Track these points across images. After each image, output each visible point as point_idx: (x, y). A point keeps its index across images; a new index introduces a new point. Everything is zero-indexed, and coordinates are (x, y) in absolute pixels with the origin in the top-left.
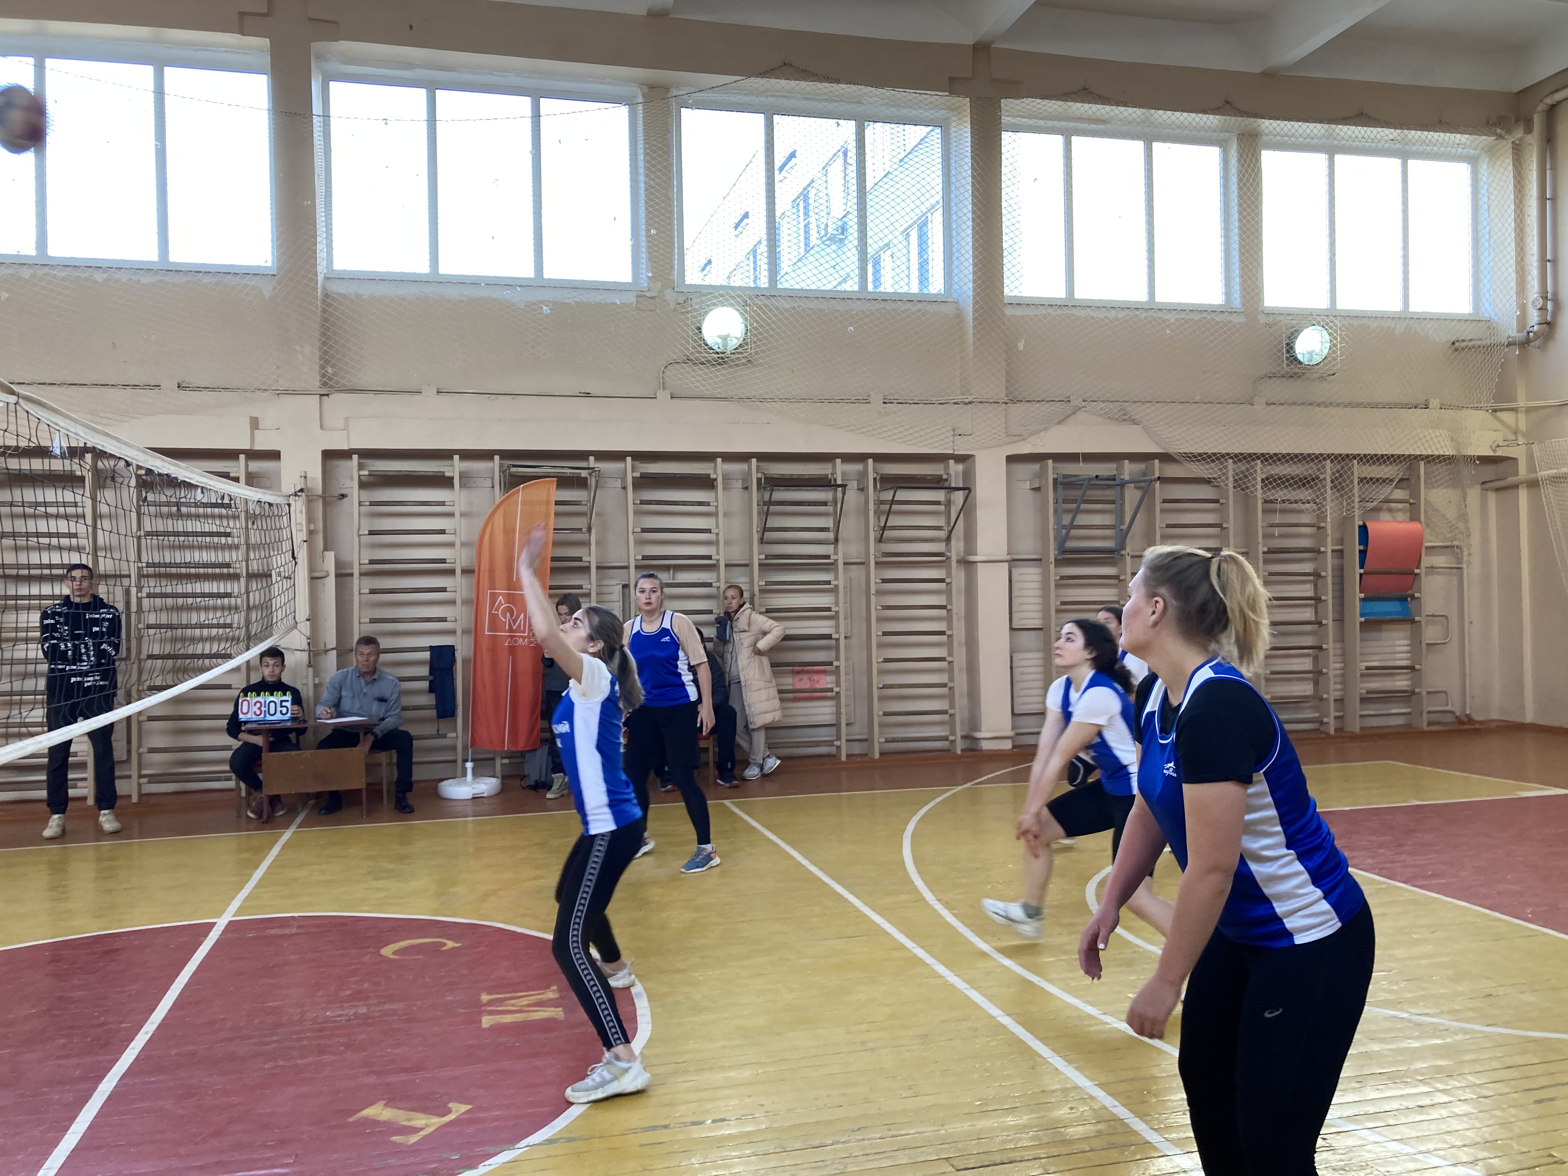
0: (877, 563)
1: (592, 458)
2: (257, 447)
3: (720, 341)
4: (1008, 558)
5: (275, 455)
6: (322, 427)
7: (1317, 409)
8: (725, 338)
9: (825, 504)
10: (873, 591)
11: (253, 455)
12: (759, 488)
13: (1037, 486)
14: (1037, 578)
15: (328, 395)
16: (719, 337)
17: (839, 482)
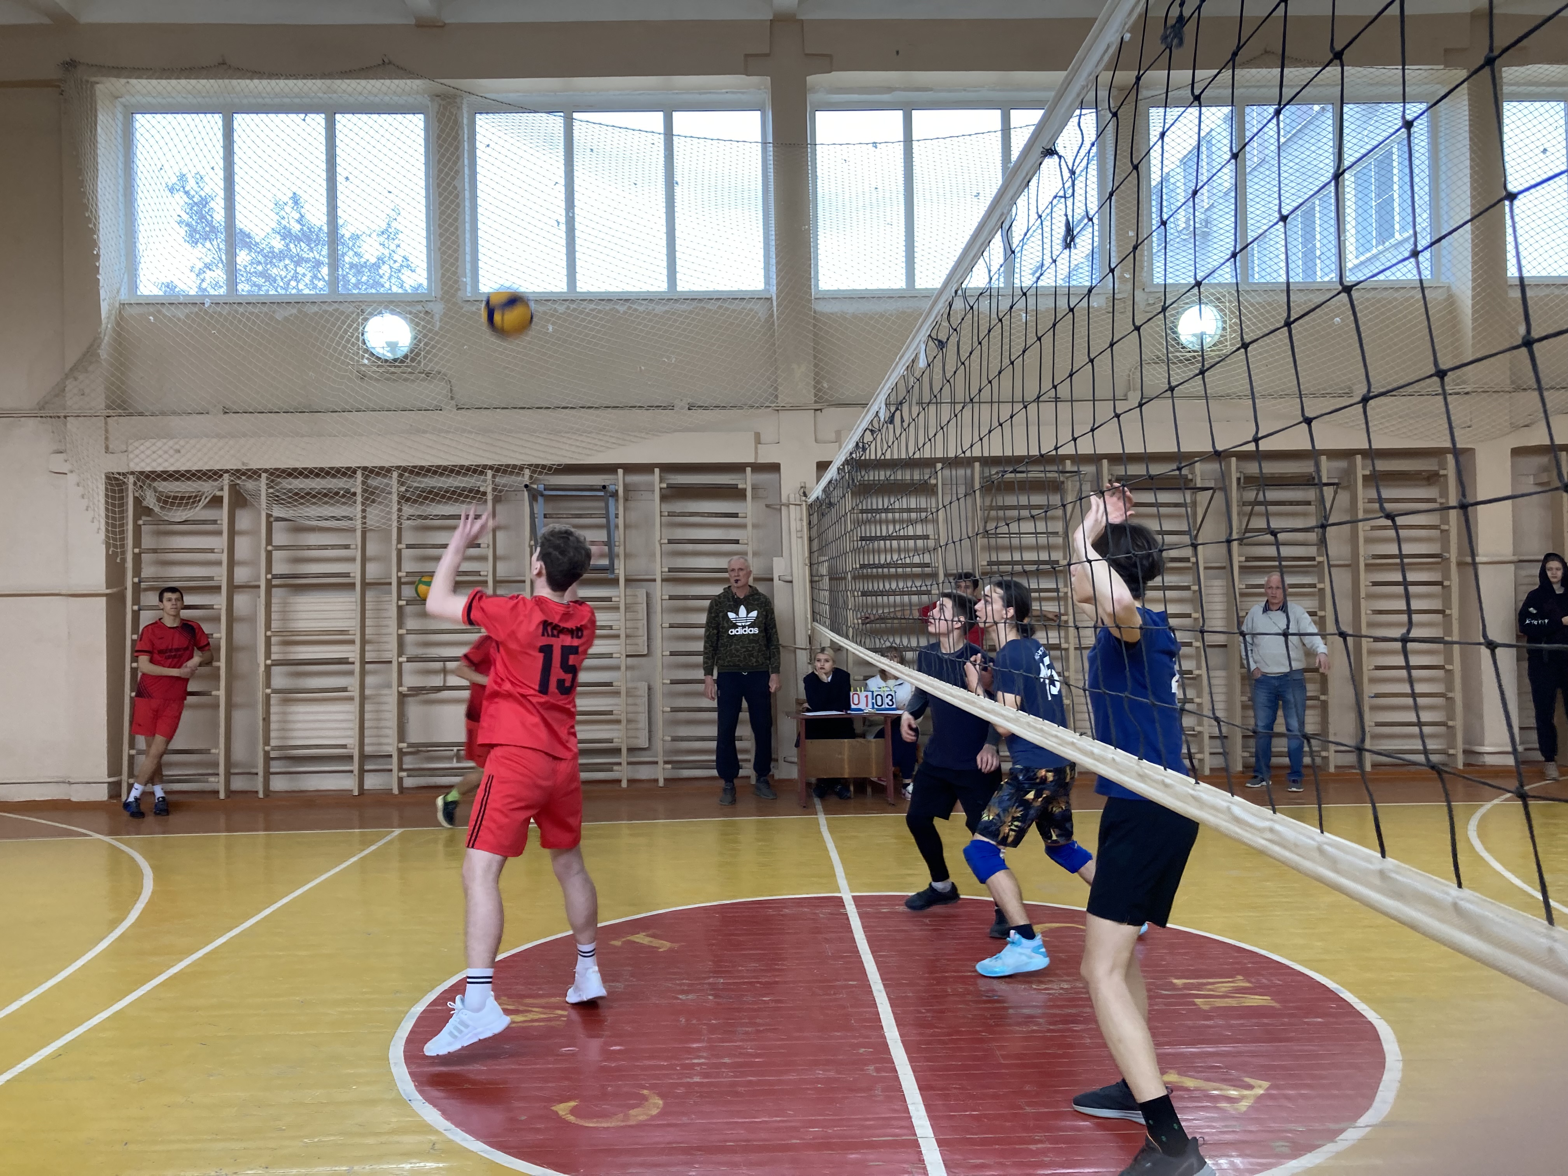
0: (1366, 565)
1: (1068, 462)
2: (761, 460)
3: (1194, 339)
4: (1515, 558)
5: (775, 468)
6: (816, 441)
8: (1201, 337)
9: (1308, 503)
10: (1363, 595)
11: (758, 468)
12: (1238, 489)
13: (1545, 480)
15: (821, 410)
16: (1194, 335)
17: (1325, 480)
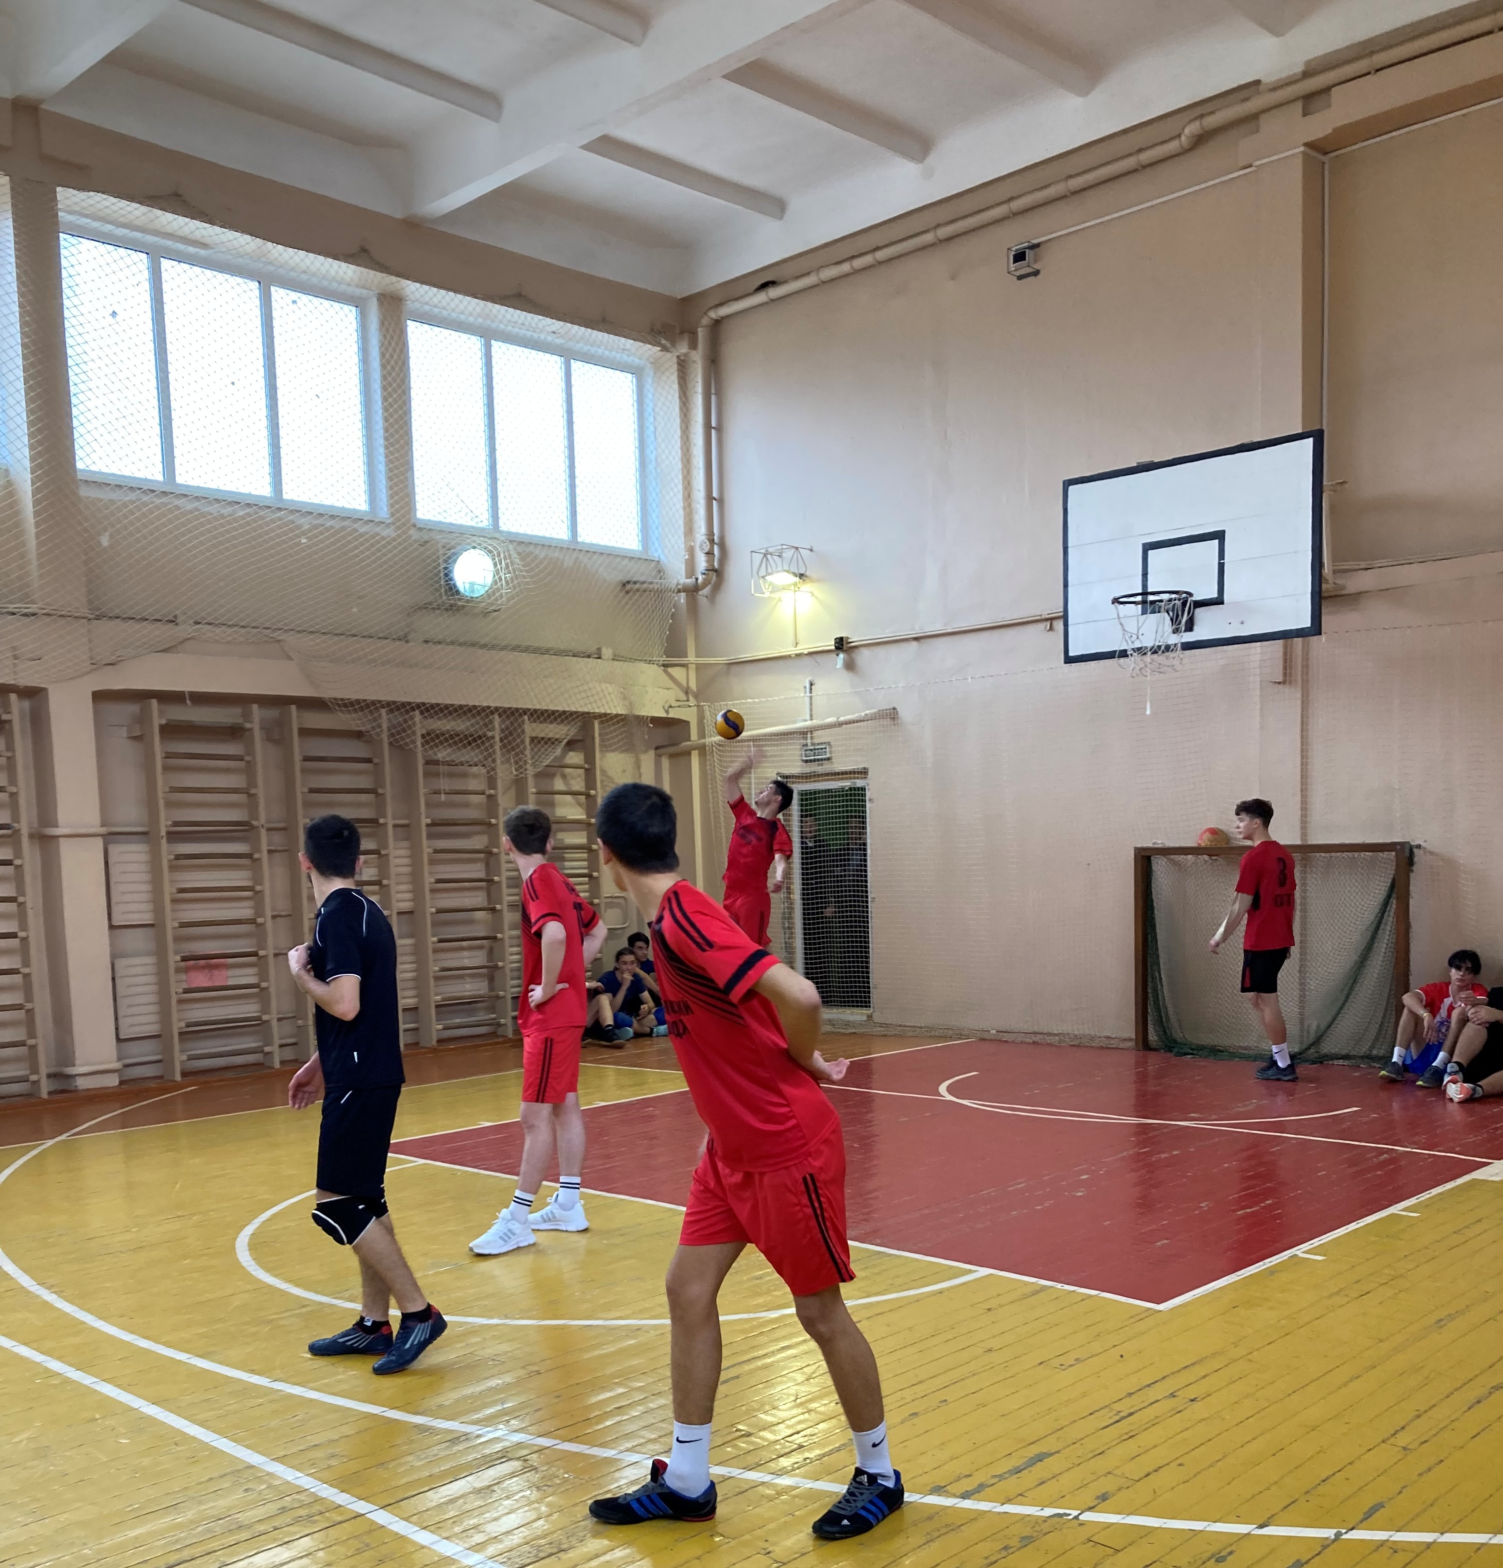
4: (102, 830)
7: (481, 651)
13: (138, 734)
14: (144, 857)
